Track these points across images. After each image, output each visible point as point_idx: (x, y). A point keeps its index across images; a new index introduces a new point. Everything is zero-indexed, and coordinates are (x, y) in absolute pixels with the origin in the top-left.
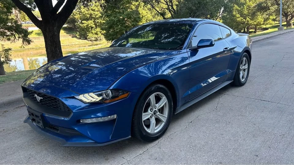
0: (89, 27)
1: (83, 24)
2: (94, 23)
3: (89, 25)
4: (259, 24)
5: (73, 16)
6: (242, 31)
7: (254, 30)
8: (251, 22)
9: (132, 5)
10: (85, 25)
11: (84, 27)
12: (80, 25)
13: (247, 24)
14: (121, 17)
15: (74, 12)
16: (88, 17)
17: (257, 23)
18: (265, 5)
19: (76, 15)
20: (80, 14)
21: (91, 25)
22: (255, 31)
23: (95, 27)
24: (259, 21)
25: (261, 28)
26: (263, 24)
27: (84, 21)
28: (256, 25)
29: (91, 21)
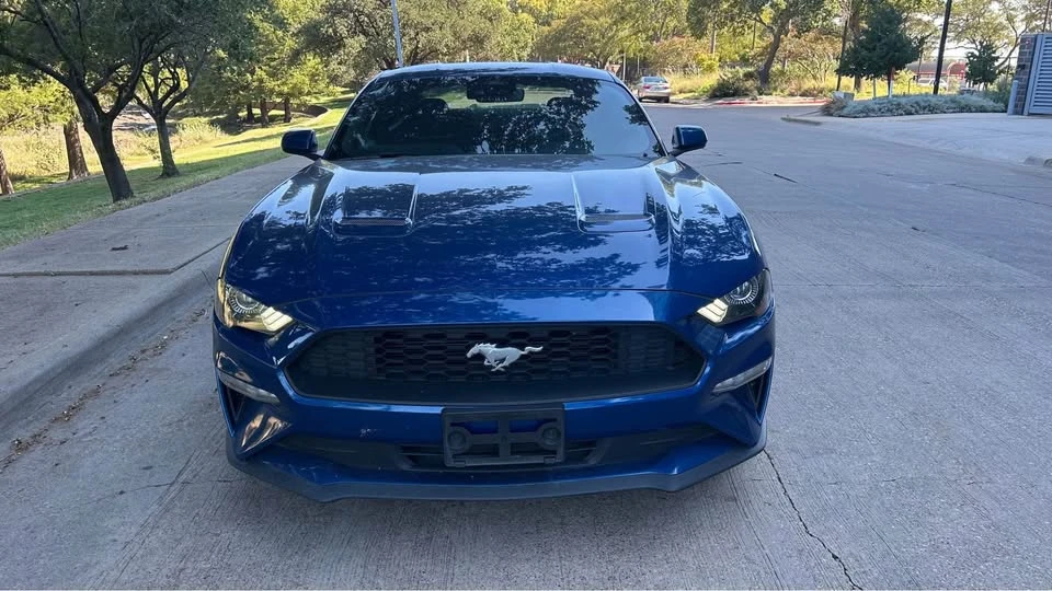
4: (297, 92)
6: (240, 114)
7: (283, 113)
8: (271, 84)
13: (260, 89)
17: (293, 88)
18: (331, 30)
22: (285, 115)
24: (294, 81)
25: (305, 105)
26: (309, 94)
28: (288, 94)
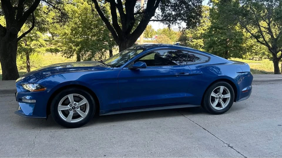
0: (198, 45)
1: (193, 42)
2: (203, 42)
3: (198, 43)
5: (185, 35)
9: (237, 27)
10: (194, 43)
11: (193, 45)
12: (189, 43)
14: (222, 38)
15: (187, 31)
16: (198, 36)
19: (188, 34)
20: (192, 34)
21: (200, 43)
23: (203, 45)
27: (194, 40)
29: (200, 40)
